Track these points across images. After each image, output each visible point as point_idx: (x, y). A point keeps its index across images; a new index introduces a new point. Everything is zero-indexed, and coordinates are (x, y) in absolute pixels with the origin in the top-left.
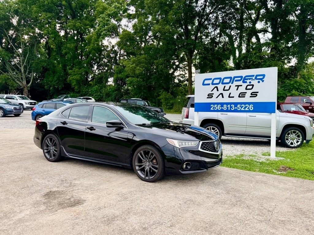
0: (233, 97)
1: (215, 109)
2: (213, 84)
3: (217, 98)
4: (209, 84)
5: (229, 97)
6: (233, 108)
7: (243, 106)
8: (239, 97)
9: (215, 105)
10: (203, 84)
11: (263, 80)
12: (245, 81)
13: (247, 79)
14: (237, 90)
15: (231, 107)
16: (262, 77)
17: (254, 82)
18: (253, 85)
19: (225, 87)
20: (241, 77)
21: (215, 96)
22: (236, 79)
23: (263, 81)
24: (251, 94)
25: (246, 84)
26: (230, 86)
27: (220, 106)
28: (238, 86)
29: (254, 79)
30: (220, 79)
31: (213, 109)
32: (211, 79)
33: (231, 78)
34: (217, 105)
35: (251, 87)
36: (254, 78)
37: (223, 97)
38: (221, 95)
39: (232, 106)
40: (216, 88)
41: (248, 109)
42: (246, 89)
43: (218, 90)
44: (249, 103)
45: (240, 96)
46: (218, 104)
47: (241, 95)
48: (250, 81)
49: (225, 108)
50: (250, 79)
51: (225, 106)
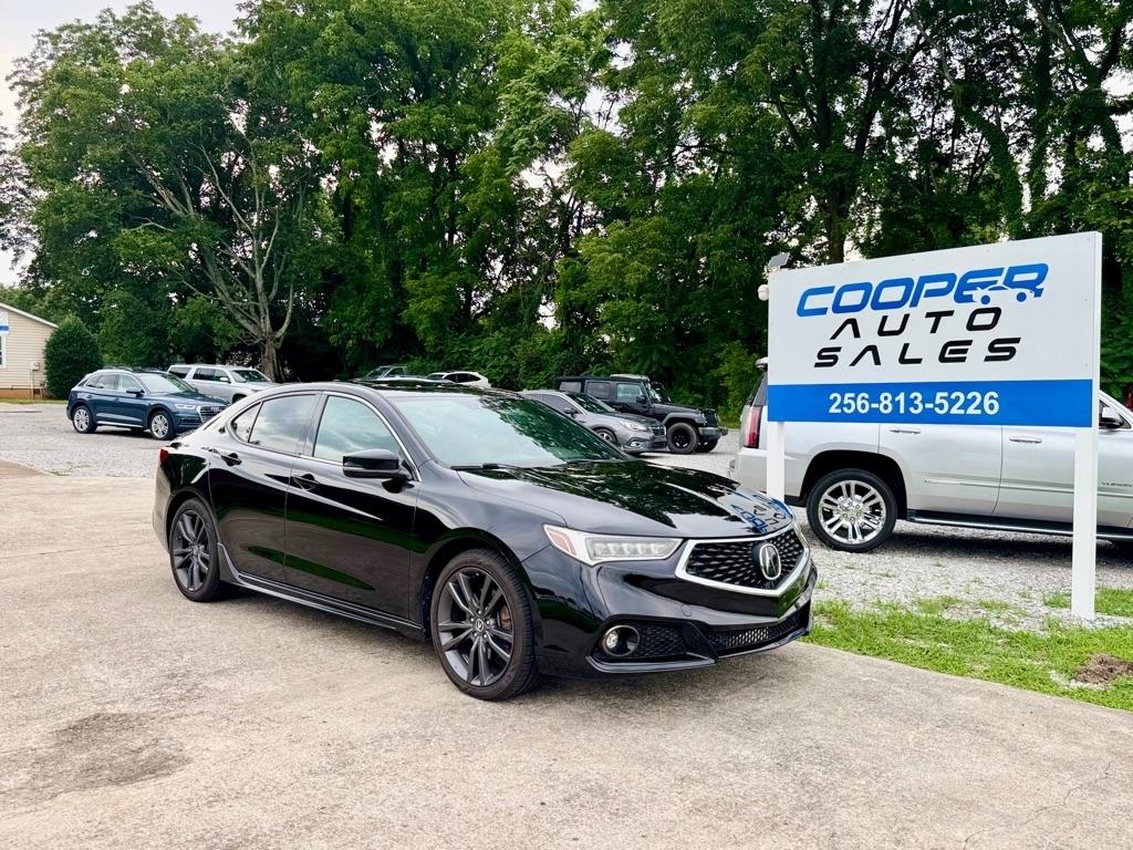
0: (918, 361)
1: (845, 410)
2: (837, 309)
3: (854, 364)
4: (823, 311)
5: (903, 360)
6: (916, 407)
7: (958, 398)
8: (942, 359)
9: (847, 395)
10: (802, 312)
11: (1038, 287)
12: (965, 293)
13: (973, 287)
14: (934, 330)
15: (910, 403)
16: (1033, 276)
17: (1003, 298)
18: (997, 312)
19: (885, 318)
20: (950, 278)
21: (845, 358)
22: (928, 286)
23: (1038, 293)
24: (991, 348)
25: (970, 308)
26: (906, 317)
27: (867, 396)
28: (938, 316)
29: (1000, 284)
30: (866, 287)
31: (839, 411)
32: (829, 290)
33: (907, 282)
34: (852, 395)
35: (987, 319)
36: (1000, 280)
37: (877, 361)
38: (870, 353)
39: (912, 396)
40: (849, 326)
41: (979, 412)
42: (970, 327)
43: (857, 334)
44: (983, 387)
45: (947, 355)
46: (856, 388)
47: (952, 352)
48: (986, 292)
49: (886, 407)
50: (983, 285)
51: (886, 398)
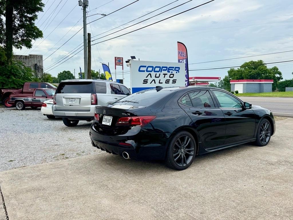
0: (162, 83)
3: (151, 83)
4: (144, 71)
5: (159, 83)
8: (166, 83)
10: (139, 71)
12: (169, 71)
13: (170, 70)
14: (164, 77)
16: (178, 69)
18: (173, 74)
19: (156, 74)
21: (149, 82)
23: (179, 72)
24: (173, 81)
25: (170, 73)
26: (160, 74)
28: (165, 74)
29: (174, 70)
32: (145, 67)
35: (172, 76)
36: (174, 69)
37: (155, 83)
38: (154, 81)
40: (150, 75)
42: (170, 77)
43: (151, 77)
47: (167, 81)
